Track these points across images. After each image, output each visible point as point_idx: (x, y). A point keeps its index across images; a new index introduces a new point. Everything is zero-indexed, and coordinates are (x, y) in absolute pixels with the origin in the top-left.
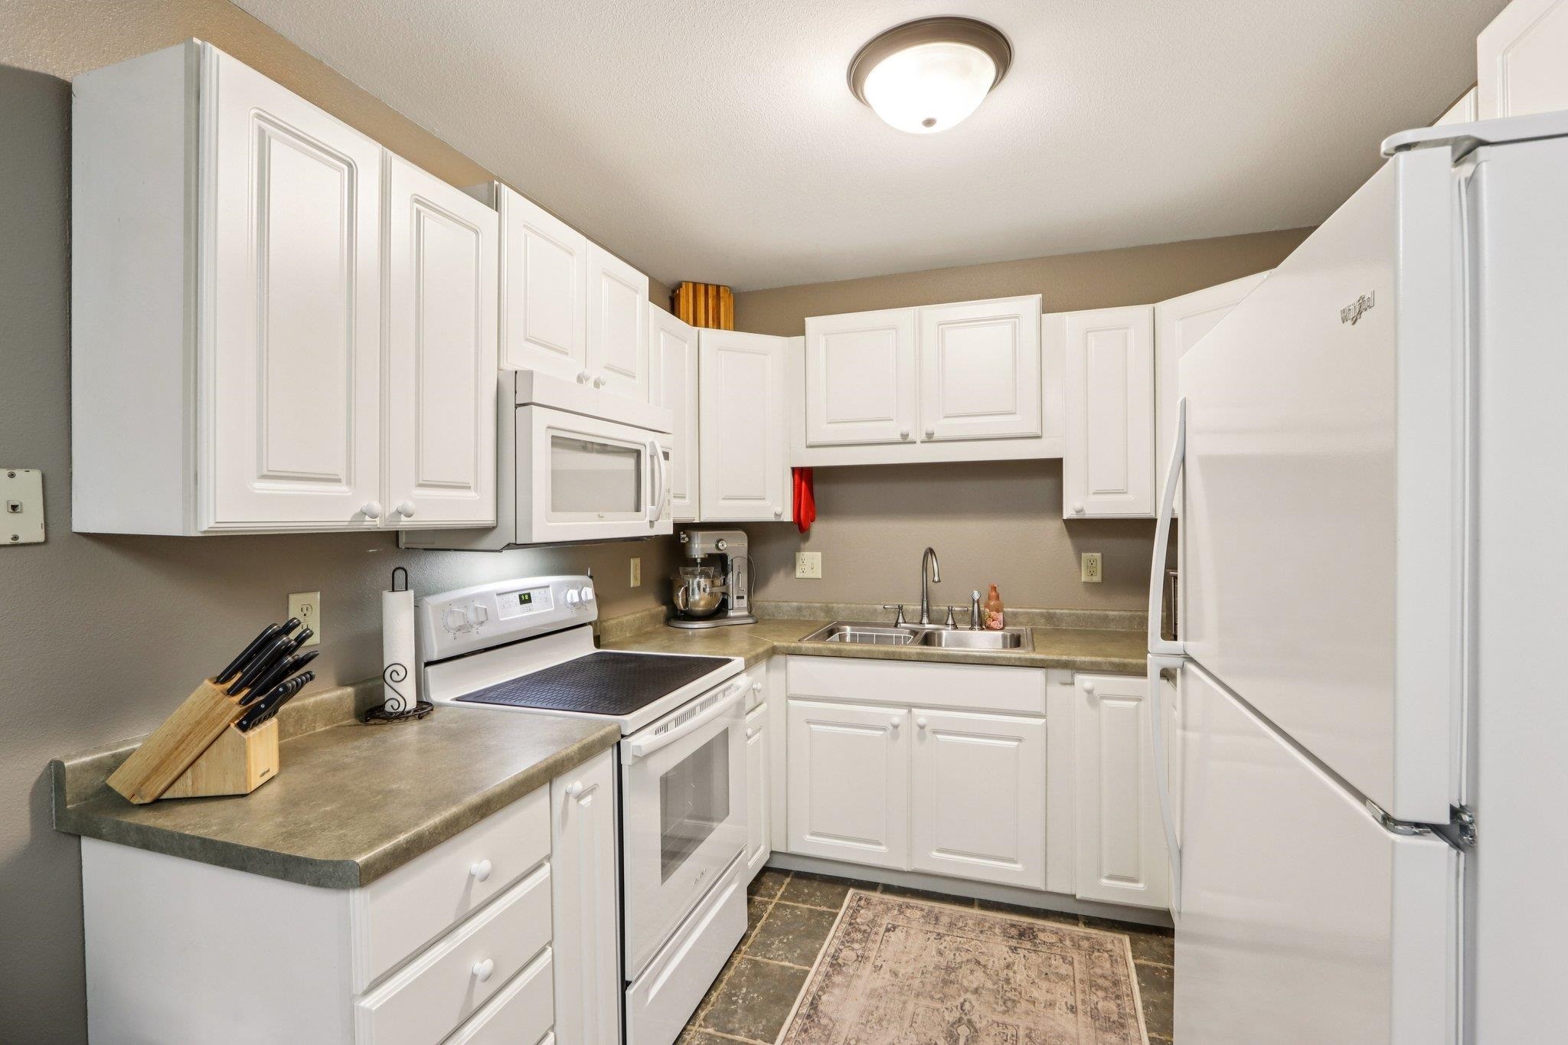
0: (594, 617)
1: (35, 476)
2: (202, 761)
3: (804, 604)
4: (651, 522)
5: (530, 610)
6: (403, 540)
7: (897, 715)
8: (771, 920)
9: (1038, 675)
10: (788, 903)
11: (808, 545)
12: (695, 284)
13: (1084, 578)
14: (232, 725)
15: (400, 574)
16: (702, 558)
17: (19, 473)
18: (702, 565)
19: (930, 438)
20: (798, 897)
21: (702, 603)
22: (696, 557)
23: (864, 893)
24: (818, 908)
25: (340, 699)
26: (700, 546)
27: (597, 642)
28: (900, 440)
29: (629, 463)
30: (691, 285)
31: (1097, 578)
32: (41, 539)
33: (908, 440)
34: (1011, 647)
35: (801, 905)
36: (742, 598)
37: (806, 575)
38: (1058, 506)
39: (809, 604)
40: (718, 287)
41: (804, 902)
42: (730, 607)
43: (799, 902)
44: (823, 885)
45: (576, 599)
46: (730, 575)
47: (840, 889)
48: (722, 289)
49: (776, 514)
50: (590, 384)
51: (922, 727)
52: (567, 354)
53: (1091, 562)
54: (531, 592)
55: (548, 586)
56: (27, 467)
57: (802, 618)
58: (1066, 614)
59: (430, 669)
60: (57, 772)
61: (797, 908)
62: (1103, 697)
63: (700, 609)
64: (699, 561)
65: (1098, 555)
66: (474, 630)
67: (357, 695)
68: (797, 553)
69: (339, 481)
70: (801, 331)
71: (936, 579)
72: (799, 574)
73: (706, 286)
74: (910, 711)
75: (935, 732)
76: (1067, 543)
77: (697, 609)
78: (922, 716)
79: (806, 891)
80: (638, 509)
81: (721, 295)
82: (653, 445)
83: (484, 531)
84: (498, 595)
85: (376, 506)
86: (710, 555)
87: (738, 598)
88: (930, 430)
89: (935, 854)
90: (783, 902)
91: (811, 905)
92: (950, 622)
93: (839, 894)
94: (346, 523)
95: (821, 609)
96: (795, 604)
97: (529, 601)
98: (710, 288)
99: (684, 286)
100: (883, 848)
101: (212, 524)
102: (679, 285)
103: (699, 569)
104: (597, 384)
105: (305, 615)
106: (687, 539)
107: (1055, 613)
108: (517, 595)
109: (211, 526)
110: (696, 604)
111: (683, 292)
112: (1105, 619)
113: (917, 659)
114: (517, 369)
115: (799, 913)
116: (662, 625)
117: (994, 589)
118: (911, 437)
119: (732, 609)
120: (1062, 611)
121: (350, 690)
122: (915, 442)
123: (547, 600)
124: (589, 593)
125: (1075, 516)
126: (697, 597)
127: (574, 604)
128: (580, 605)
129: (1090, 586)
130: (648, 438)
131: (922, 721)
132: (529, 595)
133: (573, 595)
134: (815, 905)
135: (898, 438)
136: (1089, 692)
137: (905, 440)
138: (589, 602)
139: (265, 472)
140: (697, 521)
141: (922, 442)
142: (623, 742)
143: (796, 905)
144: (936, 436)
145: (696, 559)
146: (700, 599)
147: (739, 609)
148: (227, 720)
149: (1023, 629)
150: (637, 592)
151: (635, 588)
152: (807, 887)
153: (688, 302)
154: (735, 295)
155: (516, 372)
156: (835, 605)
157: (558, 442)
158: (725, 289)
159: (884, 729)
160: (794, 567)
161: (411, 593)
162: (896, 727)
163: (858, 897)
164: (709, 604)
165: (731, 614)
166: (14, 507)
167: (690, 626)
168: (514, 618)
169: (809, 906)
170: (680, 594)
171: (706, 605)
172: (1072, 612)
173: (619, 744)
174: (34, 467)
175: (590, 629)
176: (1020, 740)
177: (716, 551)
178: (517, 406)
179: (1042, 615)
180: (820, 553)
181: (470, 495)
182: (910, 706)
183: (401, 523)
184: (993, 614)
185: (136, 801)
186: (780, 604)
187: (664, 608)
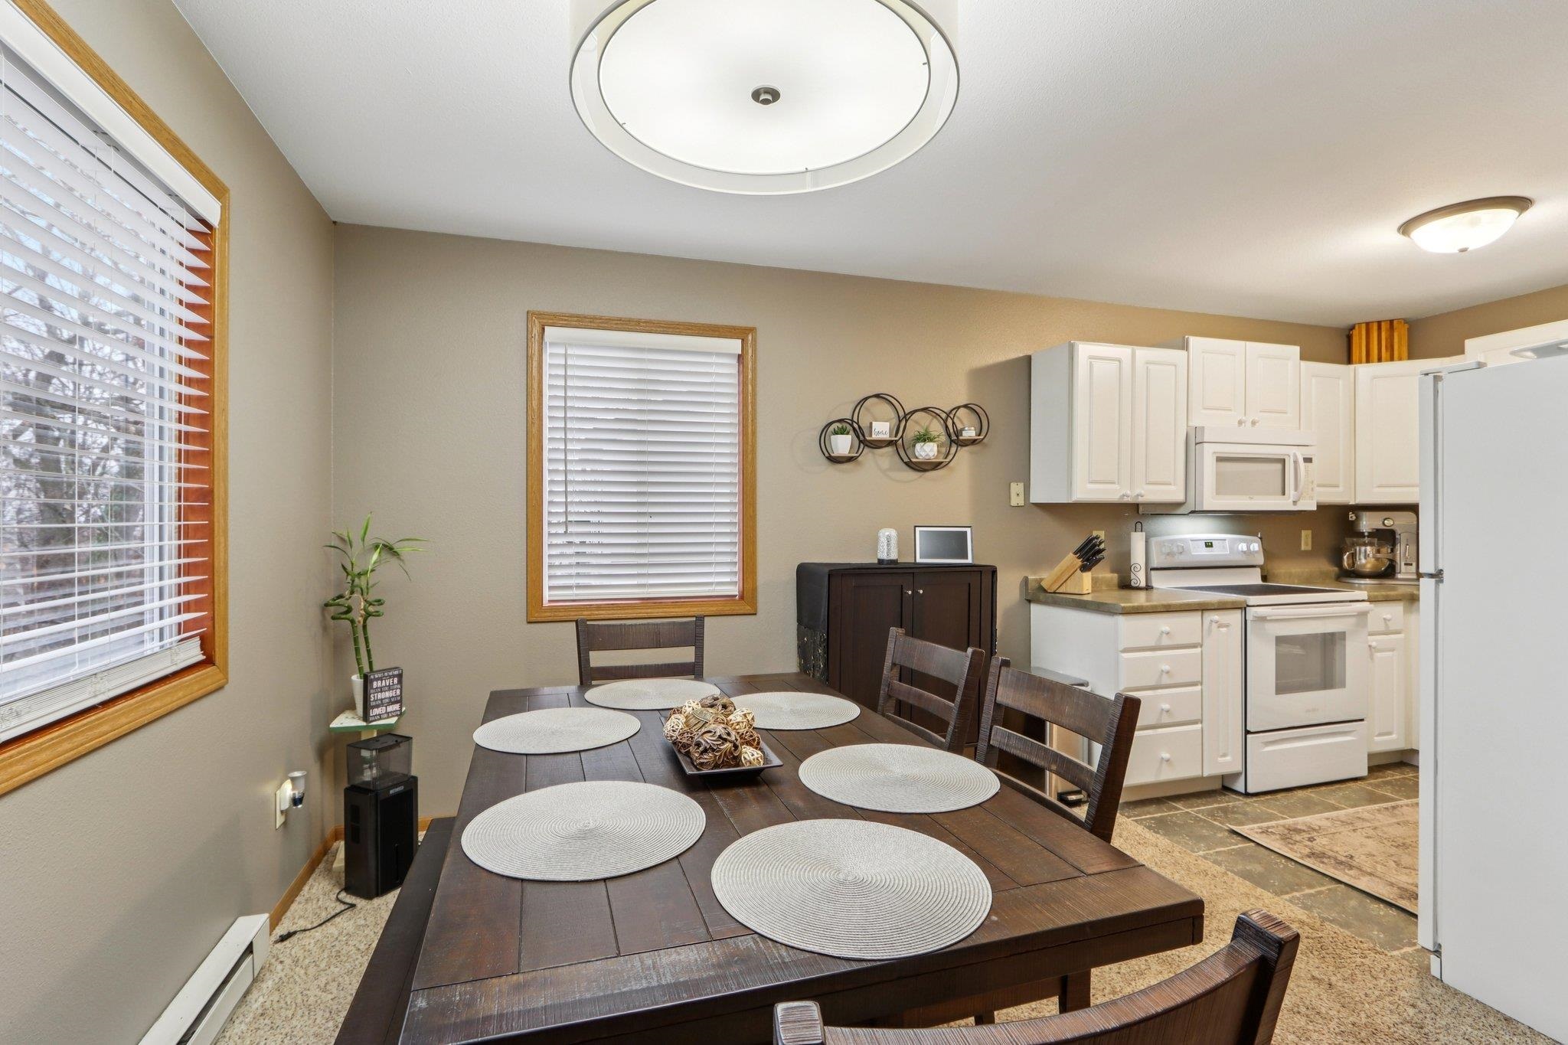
0: (1261, 562)
1: (1020, 484)
2: (1068, 581)
5: (1211, 551)
6: (1141, 509)
12: (1368, 324)
14: (1078, 570)
15: (1139, 525)
16: (1369, 533)
18: (1368, 537)
21: (1369, 565)
22: (1364, 531)
25: (1112, 578)
26: (1368, 523)
27: (1264, 578)
29: (1279, 466)
30: (1364, 326)
32: (1023, 505)
36: (1411, 565)
40: (1391, 322)
42: (1398, 570)
45: (1245, 549)
46: (1398, 547)
48: (1395, 322)
50: (1249, 424)
52: (1231, 410)
54: (1213, 541)
55: (1225, 540)
59: (1153, 572)
60: (1026, 580)
63: (1367, 570)
64: (1366, 534)
66: (1176, 557)
67: (1119, 577)
69: (1114, 483)
70: (1460, 351)
73: (1379, 323)
77: (1365, 570)
80: (1284, 493)
81: (1395, 329)
82: (1295, 456)
83: (1179, 505)
84: (1192, 540)
85: (1129, 492)
86: (1378, 530)
87: (1406, 564)
94: (1117, 499)
97: (1211, 546)
98: (1383, 324)
99: (1357, 327)
102: (1353, 328)
103: (1366, 540)
104: (1254, 423)
106: (1354, 518)
108: (1203, 542)
110: (1364, 566)
111: (1355, 333)
114: (1197, 425)
116: (1333, 579)
121: (1116, 575)
123: (1224, 547)
124: (1256, 546)
126: (1363, 561)
127: (1244, 552)
128: (1248, 553)
130: (1292, 451)
132: (1211, 543)
133: (1243, 547)
138: (1256, 552)
139: (1091, 480)
140: (1352, 503)
142: (1248, 608)
145: (1363, 533)
146: (1367, 562)
147: (1407, 573)
148: (1077, 567)
150: (1306, 555)
151: (1306, 552)
153: (1360, 338)
154: (1408, 326)
155: (1197, 427)
157: (1220, 459)
158: (1398, 322)
161: (1144, 533)
164: (1374, 566)
165: (1399, 576)
166: (1017, 495)
167: (1357, 582)
168: (1201, 554)
170: (1345, 557)
171: (1372, 567)
173: (1245, 608)
174: (1020, 480)
175: (1258, 570)
177: (1383, 527)
178: (1196, 444)
181: (1172, 487)
183: (1138, 500)
185: (1049, 591)
187: (1336, 569)
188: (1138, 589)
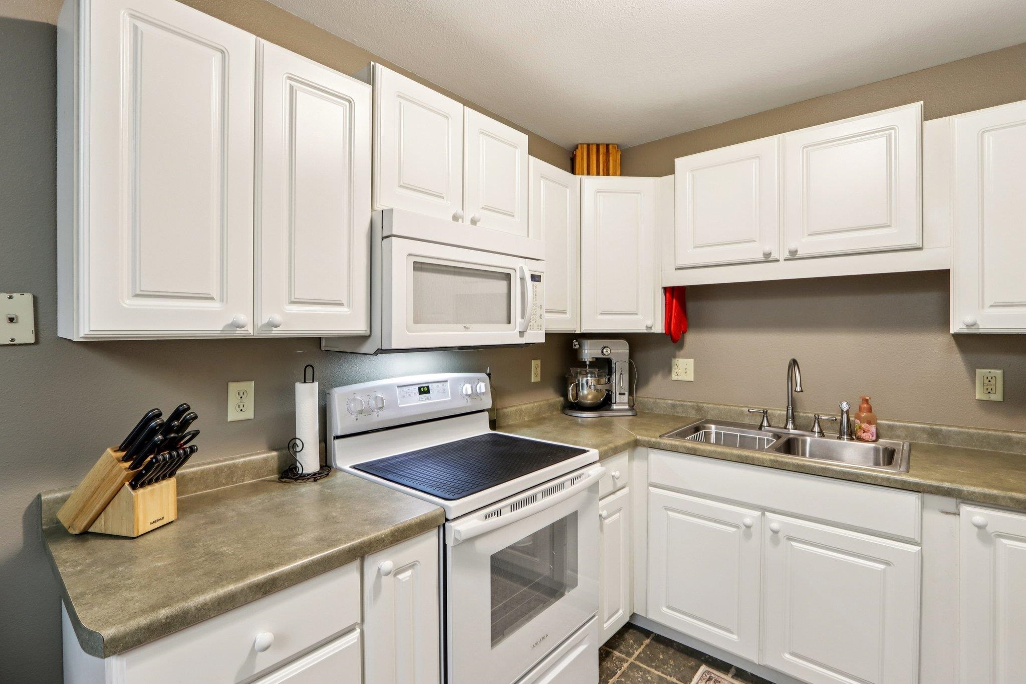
0: (489, 406)
1: (28, 298)
2: (109, 508)
3: (678, 403)
4: (520, 332)
5: (428, 399)
7: (750, 516)
8: (623, 680)
9: (912, 500)
10: (641, 665)
11: (682, 352)
12: (588, 145)
13: (978, 396)
14: (127, 483)
16: (590, 362)
17: (16, 296)
18: (589, 366)
19: (793, 256)
20: (653, 661)
21: (590, 397)
22: (586, 360)
23: (716, 673)
24: (668, 678)
26: (589, 352)
27: (493, 424)
28: (763, 259)
29: (504, 284)
30: (585, 146)
31: (997, 396)
32: (33, 341)
33: (771, 258)
34: (884, 465)
35: (653, 670)
36: (624, 394)
37: (680, 378)
38: (944, 320)
39: (682, 403)
40: (608, 145)
41: (656, 668)
42: (613, 401)
43: (652, 667)
44: (678, 654)
45: (470, 392)
46: (614, 376)
47: (693, 663)
48: (611, 147)
49: (647, 327)
50: (467, 222)
51: (775, 532)
52: (443, 198)
53: (989, 379)
54: (430, 385)
55: (447, 381)
56: (22, 291)
57: (676, 414)
58: (954, 432)
59: (336, 441)
60: (38, 503)
61: (649, 672)
62: (1000, 536)
63: (589, 402)
64: (588, 363)
65: (998, 373)
66: (375, 414)
67: (279, 457)
68: (673, 360)
70: (672, 171)
71: (798, 389)
72: (674, 377)
73: (598, 145)
74: (763, 514)
75: (790, 539)
76: (957, 359)
77: (585, 401)
78: (776, 521)
79: (661, 657)
80: (509, 322)
81: (610, 152)
82: (521, 269)
83: (362, 339)
84: (398, 387)
86: (597, 359)
87: (620, 394)
88: (793, 247)
89: (787, 656)
90: (638, 663)
91: (663, 673)
92: (816, 429)
93: (691, 668)
94: (219, 332)
95: (693, 407)
96: (670, 402)
97: (428, 392)
98: (601, 147)
99: (579, 148)
100: (735, 637)
101: (87, 332)
102: (576, 147)
103: (588, 370)
104: (474, 222)
105: (241, 398)
106: (578, 346)
107: (941, 430)
108: (416, 387)
109: (86, 333)
110: (585, 397)
111: (578, 152)
112: (1008, 441)
113: (770, 465)
114: (384, 208)
115: (649, 678)
116: (559, 412)
117: (867, 401)
118: (774, 256)
119: (615, 403)
120: (950, 429)
121: (274, 454)
122: (778, 261)
123: (444, 391)
124: (483, 387)
125: (964, 330)
126: (585, 392)
127: (469, 396)
128: (475, 395)
129: (987, 405)
130: (518, 263)
131: (775, 526)
132: (428, 387)
133: (467, 389)
134: (665, 674)
135: (760, 257)
136: (981, 527)
137: (768, 259)
138: (483, 394)
139: (138, 292)
140: (578, 331)
141: (785, 260)
142: (447, 524)
143: (649, 669)
144: (799, 255)
145: (585, 362)
146: (588, 394)
147: (621, 403)
148: (119, 480)
149: (901, 445)
150: (537, 386)
151: (536, 383)
152: (663, 653)
153: (582, 159)
154: (622, 152)
155: (383, 211)
156: (705, 405)
157: (419, 267)
158: (613, 147)
159: (737, 527)
160: (670, 371)
161: (316, 384)
162: (748, 527)
163: (708, 676)
164: (595, 397)
165: (615, 407)
166: (11, 320)
167: (580, 415)
168: (415, 404)
169: (660, 674)
170: (570, 389)
171: (592, 399)
172: (961, 430)
173: (444, 525)
174: (27, 292)
175: (486, 414)
176: (887, 563)
177: (602, 356)
178: (384, 239)
179: (923, 430)
180: (693, 360)
182: (764, 510)
183: (273, 332)
184: (864, 425)
185: (71, 531)
186: (658, 401)
187: (562, 399)
188: (304, 478)
